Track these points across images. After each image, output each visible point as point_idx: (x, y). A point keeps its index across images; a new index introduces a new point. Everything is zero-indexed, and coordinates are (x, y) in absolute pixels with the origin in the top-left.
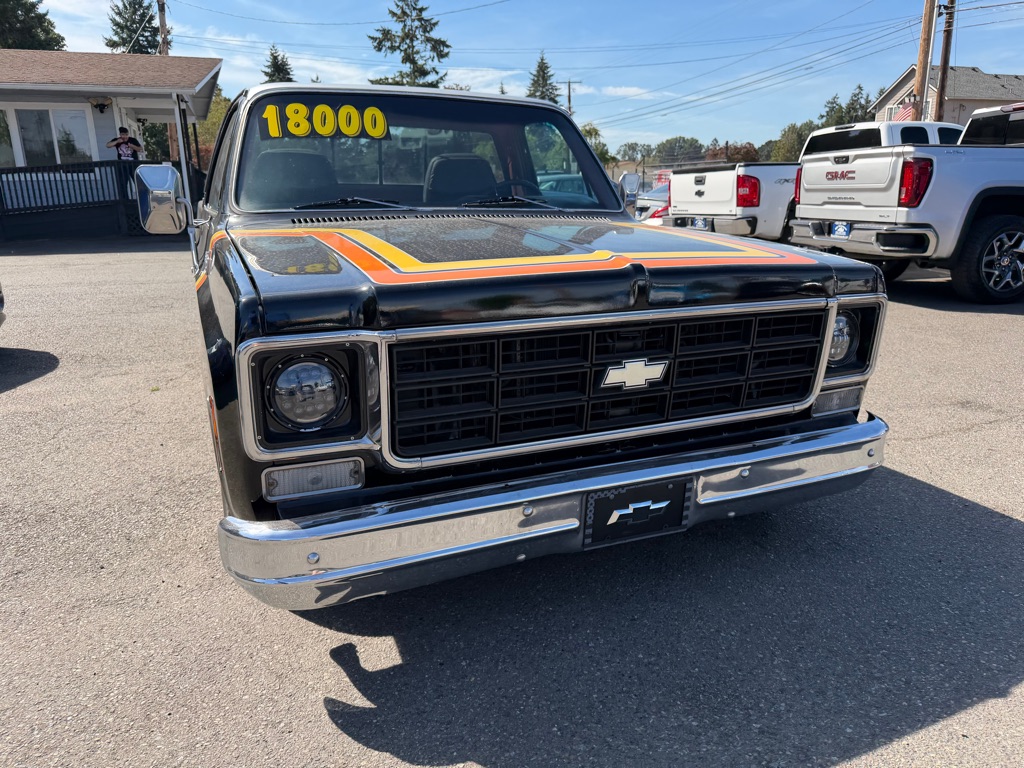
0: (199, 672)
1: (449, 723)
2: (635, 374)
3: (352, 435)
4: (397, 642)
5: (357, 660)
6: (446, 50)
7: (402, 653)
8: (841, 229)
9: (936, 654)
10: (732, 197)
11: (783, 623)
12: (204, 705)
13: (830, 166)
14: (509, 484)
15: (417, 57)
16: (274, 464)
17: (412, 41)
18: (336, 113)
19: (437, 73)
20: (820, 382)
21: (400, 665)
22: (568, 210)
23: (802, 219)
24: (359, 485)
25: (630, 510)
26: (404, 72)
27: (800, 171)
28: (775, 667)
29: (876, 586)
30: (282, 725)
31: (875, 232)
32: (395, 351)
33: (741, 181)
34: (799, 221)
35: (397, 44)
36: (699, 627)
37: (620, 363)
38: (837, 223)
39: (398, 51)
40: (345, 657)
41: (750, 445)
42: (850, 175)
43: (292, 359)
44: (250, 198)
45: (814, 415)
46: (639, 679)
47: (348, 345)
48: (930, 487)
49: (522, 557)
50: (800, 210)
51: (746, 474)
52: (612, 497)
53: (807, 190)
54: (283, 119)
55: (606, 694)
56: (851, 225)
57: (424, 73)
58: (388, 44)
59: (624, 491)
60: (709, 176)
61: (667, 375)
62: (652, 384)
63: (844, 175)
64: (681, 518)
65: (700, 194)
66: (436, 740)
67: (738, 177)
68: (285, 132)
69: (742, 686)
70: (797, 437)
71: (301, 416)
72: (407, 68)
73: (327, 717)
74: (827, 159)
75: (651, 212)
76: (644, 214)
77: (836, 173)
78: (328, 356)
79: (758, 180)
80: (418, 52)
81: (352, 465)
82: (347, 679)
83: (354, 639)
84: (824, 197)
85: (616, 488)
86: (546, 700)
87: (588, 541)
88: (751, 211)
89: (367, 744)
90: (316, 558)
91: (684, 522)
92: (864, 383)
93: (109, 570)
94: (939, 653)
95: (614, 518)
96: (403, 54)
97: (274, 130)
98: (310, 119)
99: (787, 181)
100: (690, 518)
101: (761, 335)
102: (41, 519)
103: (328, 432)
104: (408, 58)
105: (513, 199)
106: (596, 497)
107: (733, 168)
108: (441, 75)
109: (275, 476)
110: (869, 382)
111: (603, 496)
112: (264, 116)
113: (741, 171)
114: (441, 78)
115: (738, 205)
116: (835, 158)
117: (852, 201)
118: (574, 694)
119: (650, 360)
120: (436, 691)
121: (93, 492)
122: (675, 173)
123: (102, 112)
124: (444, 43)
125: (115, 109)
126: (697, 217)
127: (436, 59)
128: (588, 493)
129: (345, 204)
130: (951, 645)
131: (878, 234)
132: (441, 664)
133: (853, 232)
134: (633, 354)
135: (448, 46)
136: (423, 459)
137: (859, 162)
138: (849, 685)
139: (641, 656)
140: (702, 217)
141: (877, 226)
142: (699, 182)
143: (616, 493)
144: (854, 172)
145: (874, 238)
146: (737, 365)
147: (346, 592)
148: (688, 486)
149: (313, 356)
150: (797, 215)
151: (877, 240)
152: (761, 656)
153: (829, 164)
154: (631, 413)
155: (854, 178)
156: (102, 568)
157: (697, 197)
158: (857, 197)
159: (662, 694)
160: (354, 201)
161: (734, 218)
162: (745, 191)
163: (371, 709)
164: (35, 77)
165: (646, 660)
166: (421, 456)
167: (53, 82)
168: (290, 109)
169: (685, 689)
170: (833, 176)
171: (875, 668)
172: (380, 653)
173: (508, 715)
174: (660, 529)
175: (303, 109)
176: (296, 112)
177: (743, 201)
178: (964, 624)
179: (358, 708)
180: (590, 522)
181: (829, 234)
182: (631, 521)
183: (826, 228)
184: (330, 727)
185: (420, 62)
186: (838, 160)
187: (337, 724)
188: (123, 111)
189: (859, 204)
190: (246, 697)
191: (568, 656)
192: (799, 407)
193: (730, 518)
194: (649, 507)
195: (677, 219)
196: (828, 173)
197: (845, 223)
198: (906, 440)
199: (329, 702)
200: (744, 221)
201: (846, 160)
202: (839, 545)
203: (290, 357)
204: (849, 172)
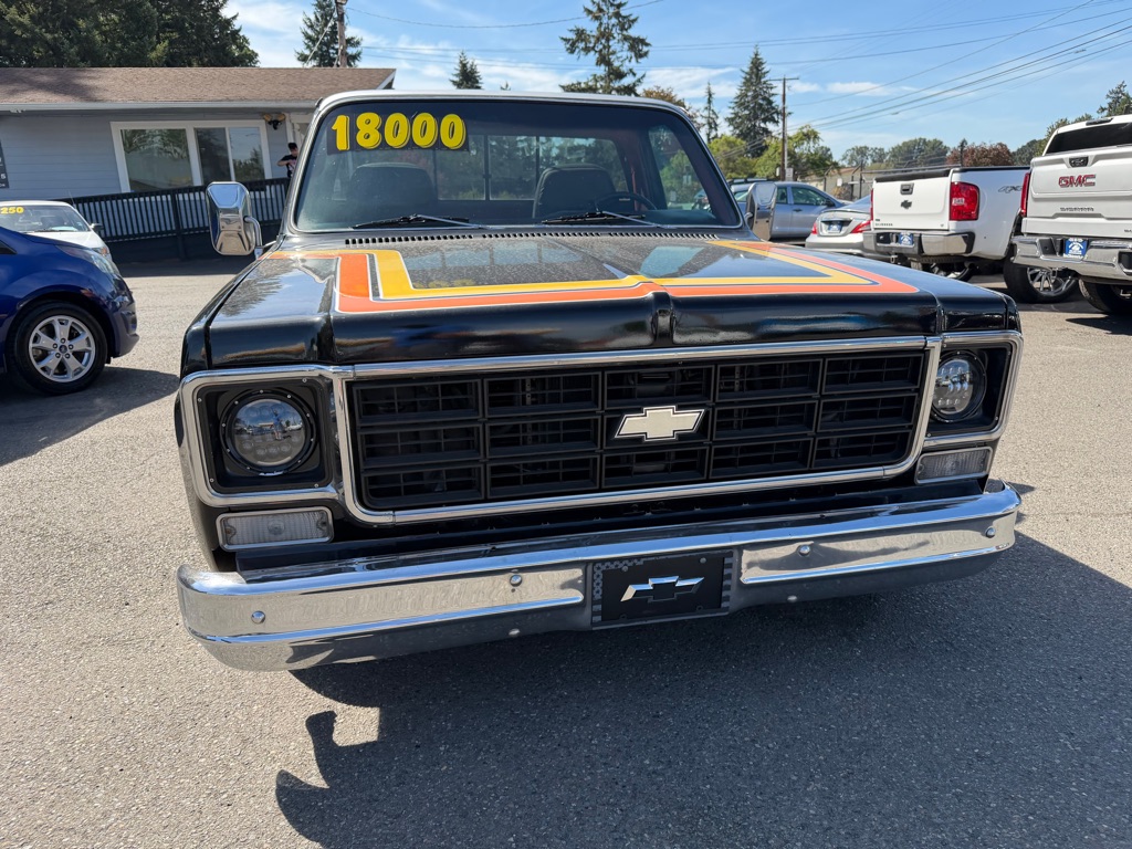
0: (169, 726)
1: (398, 816)
2: (661, 423)
3: (316, 481)
4: (381, 716)
5: (331, 730)
6: (645, 49)
7: (381, 729)
8: (1076, 247)
9: (1027, 802)
10: (944, 210)
11: (839, 739)
12: (159, 763)
13: (1065, 170)
14: (498, 547)
15: (613, 58)
16: (230, 510)
17: (608, 40)
18: (411, 122)
19: (634, 75)
20: (921, 440)
21: (374, 743)
22: (669, 226)
23: (1029, 234)
24: (327, 539)
25: (649, 586)
26: (598, 75)
27: (1028, 178)
28: (806, 794)
29: (980, 703)
30: (225, 796)
31: (1117, 251)
32: (354, 389)
33: (955, 190)
34: (1025, 237)
35: (591, 45)
36: (732, 734)
37: (640, 411)
38: (1071, 239)
39: (592, 53)
40: (320, 726)
41: (818, 516)
42: (1088, 181)
43: (251, 395)
44: (310, 217)
45: (919, 482)
46: (634, 790)
47: (305, 381)
48: (1102, 579)
49: (515, 632)
50: (1027, 225)
51: (806, 551)
52: (625, 569)
53: (1036, 200)
54: (353, 130)
55: (587, 804)
56: (1088, 242)
57: (620, 75)
58: (582, 45)
59: (641, 563)
60: (917, 183)
61: (703, 425)
62: (683, 437)
63: (1081, 181)
64: (720, 599)
65: (906, 205)
66: (375, 835)
67: (952, 184)
68: (354, 145)
69: (755, 815)
70: (895, 507)
71: (262, 459)
72: (602, 70)
73: (274, 793)
74: (1061, 161)
75: (852, 226)
76: (845, 229)
77: (1072, 178)
78: (291, 393)
79: (977, 188)
80: (614, 53)
81: (317, 517)
82: (312, 752)
83: (338, 707)
84: (1056, 207)
85: (630, 559)
86: (515, 803)
87: (598, 618)
88: (968, 225)
89: (301, 831)
90: (261, 617)
91: (724, 605)
92: (994, 444)
93: (133, 607)
94: (1033, 801)
95: (629, 594)
96: (597, 55)
97: (342, 144)
98: (381, 130)
99: (1015, 188)
100: (733, 601)
101: (832, 381)
102: (94, 548)
103: (292, 477)
104: (604, 60)
105: (602, 215)
106: (604, 568)
107: (946, 174)
108: (638, 76)
109: (232, 522)
110: (1000, 443)
111: (612, 567)
112: (334, 128)
113: (955, 178)
114: (639, 81)
115: (951, 219)
116: (1071, 160)
117: (1090, 212)
118: (550, 799)
119: (679, 408)
120: (398, 777)
121: (153, 522)
122: (878, 180)
123: (275, 128)
124: (643, 42)
125: (289, 125)
126: (903, 232)
127: (634, 60)
128: (595, 562)
129: (407, 223)
130: (1052, 793)
131: (1121, 254)
132: (418, 746)
133: (1091, 251)
134: (659, 400)
135: (647, 45)
136: (397, 513)
137: (1100, 163)
138: (894, 830)
139: (647, 762)
140: (909, 233)
141: (1121, 243)
142: (906, 191)
143: (631, 564)
144: (1093, 176)
145: (1115, 259)
146: (802, 415)
147: (327, 653)
148: (727, 561)
149: (273, 392)
150: (1023, 231)
151: (1120, 261)
152: (795, 778)
153: (1063, 167)
154: (666, 470)
155: (1093, 184)
156: (127, 604)
157: (903, 208)
158: (1098, 207)
159: (655, 813)
160: (417, 219)
161: (946, 233)
162: (960, 201)
163: (322, 789)
164: (211, 96)
165: (651, 768)
166: (394, 510)
167: (228, 100)
168: (362, 119)
169: (683, 808)
170: (1067, 182)
171: (938, 810)
172: (358, 725)
173: (464, 815)
174: (692, 610)
175: (375, 118)
176: (368, 122)
177: (956, 214)
178: (1082, 766)
179: (310, 786)
180: (598, 597)
181: (1061, 253)
182: (651, 600)
183: (1058, 247)
184: (272, 805)
185: (616, 64)
186: (1074, 163)
187: (280, 801)
188: (297, 127)
189: (1099, 216)
190: (203, 760)
191: (562, 752)
192: (892, 471)
193: (790, 603)
194: (674, 583)
195: (879, 235)
196: (1062, 178)
197: (1081, 240)
198: (1094, 515)
199: (283, 776)
200: (960, 237)
201: (1084, 162)
202: (952, 645)
203: (247, 393)
204: (1088, 177)
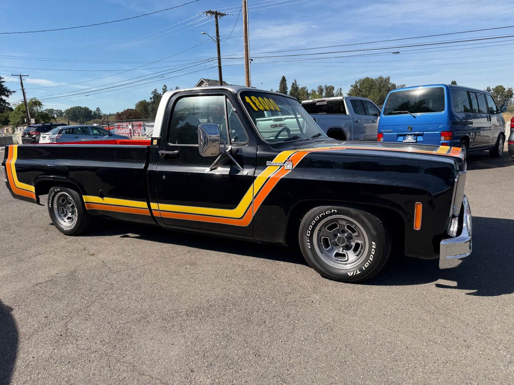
18: (264, 99)
53: (261, 132)
54: (255, 104)
68: (258, 109)
77: (276, 125)
83: (434, 283)
84: (270, 134)
97: (256, 109)
98: (260, 103)
112: (247, 101)
116: (275, 119)
137: (287, 120)
144: (285, 124)
153: (272, 121)
170: (274, 126)
176: (255, 100)
186: (276, 120)
196: (272, 126)
201: (281, 120)
204: (283, 124)
